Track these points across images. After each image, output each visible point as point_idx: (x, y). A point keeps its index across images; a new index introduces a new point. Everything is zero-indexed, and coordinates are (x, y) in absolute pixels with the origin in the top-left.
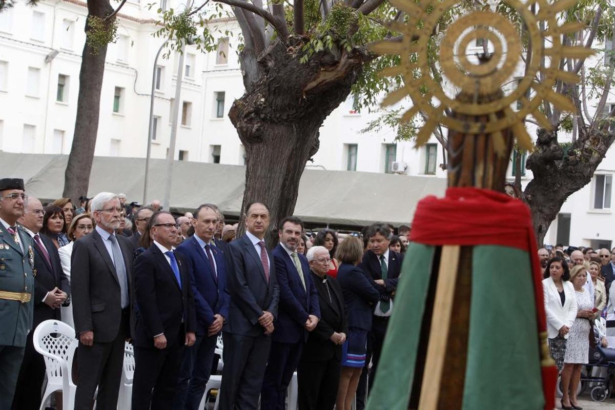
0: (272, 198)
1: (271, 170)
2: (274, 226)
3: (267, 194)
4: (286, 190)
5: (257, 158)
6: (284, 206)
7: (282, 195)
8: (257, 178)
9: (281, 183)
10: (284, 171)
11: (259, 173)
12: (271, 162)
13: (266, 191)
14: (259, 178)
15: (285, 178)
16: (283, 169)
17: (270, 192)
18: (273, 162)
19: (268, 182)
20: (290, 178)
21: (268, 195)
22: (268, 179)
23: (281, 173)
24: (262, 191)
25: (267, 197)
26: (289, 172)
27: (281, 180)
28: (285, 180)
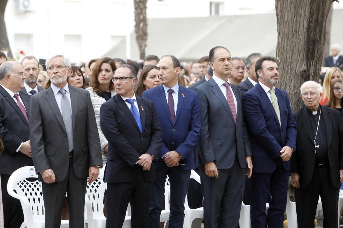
0: (299, 40)
1: (296, 14)
2: (303, 67)
3: (295, 37)
4: (311, 31)
5: (284, 4)
6: (311, 47)
7: (308, 36)
8: (285, 24)
9: (306, 26)
10: (307, 14)
11: (286, 19)
12: (295, 6)
13: (293, 35)
14: (286, 23)
15: (309, 21)
16: (306, 13)
17: (298, 35)
18: (297, 7)
19: (294, 26)
20: (314, 20)
21: (296, 39)
22: (295, 23)
23: (304, 16)
24: (290, 36)
25: (295, 40)
26: (313, 14)
27: (306, 23)
28: (310, 22)
